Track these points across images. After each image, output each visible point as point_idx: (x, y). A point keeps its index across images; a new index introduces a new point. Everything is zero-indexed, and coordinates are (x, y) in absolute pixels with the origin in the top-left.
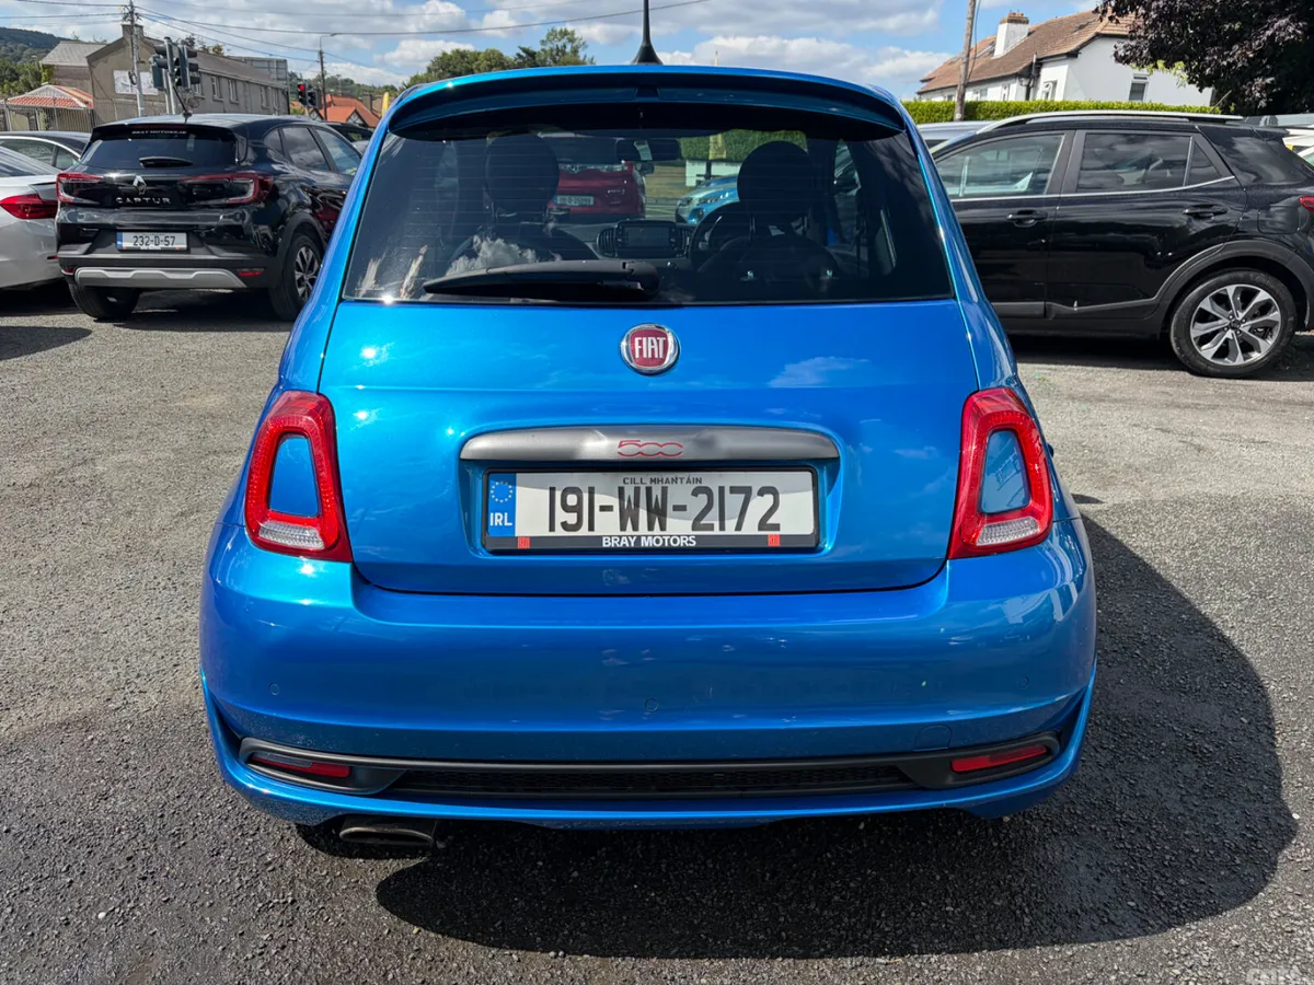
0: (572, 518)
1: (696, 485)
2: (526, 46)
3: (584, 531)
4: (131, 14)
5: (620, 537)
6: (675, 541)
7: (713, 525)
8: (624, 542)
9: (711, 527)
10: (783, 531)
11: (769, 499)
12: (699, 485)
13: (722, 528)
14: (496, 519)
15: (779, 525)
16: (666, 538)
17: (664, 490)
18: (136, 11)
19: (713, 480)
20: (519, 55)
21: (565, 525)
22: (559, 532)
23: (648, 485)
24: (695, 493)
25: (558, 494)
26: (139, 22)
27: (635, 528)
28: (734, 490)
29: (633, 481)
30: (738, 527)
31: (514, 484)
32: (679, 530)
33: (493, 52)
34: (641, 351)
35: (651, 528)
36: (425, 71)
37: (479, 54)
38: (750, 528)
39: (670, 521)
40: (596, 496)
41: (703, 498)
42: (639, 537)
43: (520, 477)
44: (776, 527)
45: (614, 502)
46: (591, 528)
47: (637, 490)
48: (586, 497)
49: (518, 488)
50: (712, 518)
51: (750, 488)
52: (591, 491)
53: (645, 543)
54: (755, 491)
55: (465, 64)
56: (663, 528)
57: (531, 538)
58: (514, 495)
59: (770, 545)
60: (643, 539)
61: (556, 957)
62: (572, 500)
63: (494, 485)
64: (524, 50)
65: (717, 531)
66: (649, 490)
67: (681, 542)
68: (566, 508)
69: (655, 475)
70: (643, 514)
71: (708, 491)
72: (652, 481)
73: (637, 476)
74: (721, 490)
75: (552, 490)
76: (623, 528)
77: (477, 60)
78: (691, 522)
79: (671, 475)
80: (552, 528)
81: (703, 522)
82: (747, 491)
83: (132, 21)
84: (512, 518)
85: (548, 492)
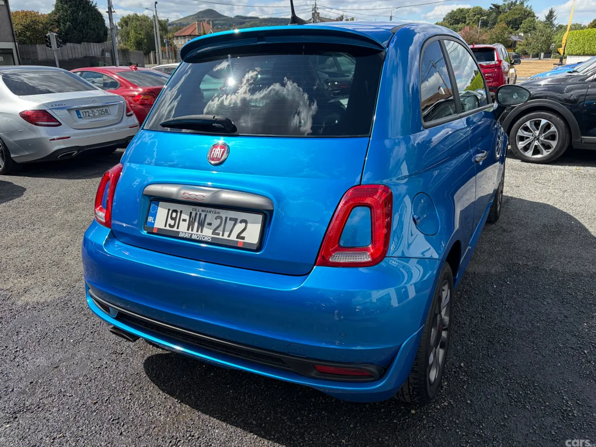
0: (172, 222)
1: (217, 215)
2: (495, 3)
3: (175, 229)
4: (315, 8)
5: (186, 233)
6: (204, 238)
7: (219, 233)
8: (187, 236)
9: (218, 234)
10: (246, 241)
11: (243, 225)
12: (218, 215)
13: (223, 235)
14: (150, 219)
15: (244, 237)
16: (201, 236)
17: (206, 215)
18: (317, 6)
19: (224, 214)
20: (491, 8)
21: (170, 225)
22: (168, 228)
23: (201, 212)
24: (216, 219)
25: (170, 212)
26: (318, 11)
27: (192, 230)
28: (231, 219)
29: (196, 210)
30: (229, 236)
31: (158, 206)
32: (207, 233)
33: (477, 8)
34: (213, 154)
35: (197, 231)
36: (442, 20)
37: (470, 9)
38: (233, 237)
39: (205, 229)
40: (182, 215)
41: (219, 220)
42: (192, 234)
43: (161, 203)
44: (243, 238)
45: (187, 218)
46: (178, 228)
47: (196, 214)
48: (179, 214)
49: (159, 208)
50: (220, 231)
51: (237, 219)
52: (181, 212)
53: (194, 237)
54: (239, 221)
55: (462, 15)
56: (202, 232)
57: (158, 229)
58: (157, 210)
59: (238, 246)
60: (193, 235)
61: (177, 402)
62: (174, 215)
63: (152, 205)
64: (494, 5)
65: (220, 237)
66: (200, 214)
67: (206, 239)
68: (172, 218)
69: (204, 208)
70: (196, 224)
71: (221, 218)
72: (202, 211)
73: (198, 208)
74: (226, 218)
75: (169, 210)
76: (188, 230)
77: (468, 12)
78: (212, 231)
79: (209, 209)
80: (165, 226)
81: (216, 231)
82: (235, 220)
83: (315, 11)
84: (154, 220)
85: (167, 211)
